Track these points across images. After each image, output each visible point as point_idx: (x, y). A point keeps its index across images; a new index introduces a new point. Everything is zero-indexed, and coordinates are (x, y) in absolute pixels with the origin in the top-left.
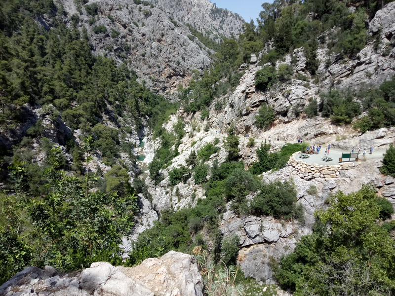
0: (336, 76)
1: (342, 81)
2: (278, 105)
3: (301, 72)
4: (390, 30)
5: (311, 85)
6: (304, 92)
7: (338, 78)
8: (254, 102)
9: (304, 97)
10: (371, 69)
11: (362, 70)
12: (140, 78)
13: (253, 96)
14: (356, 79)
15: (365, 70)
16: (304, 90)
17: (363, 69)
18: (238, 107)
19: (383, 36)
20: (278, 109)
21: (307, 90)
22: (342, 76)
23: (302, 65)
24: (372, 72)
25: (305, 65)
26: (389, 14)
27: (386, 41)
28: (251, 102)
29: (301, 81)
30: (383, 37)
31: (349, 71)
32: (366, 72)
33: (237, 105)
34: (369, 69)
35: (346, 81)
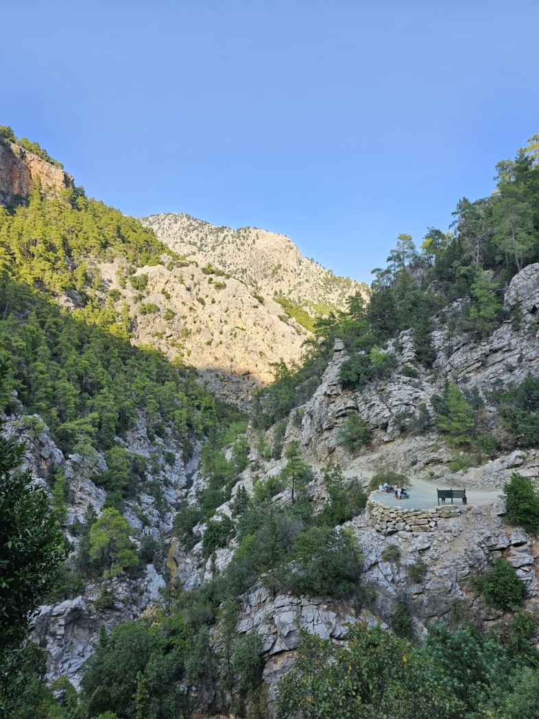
0: (461, 370)
1: (470, 377)
2: (374, 414)
3: (409, 365)
4: (533, 303)
5: (425, 384)
6: (411, 395)
7: (463, 373)
8: (339, 409)
9: (411, 402)
10: (512, 360)
11: (499, 362)
12: (202, 376)
13: (338, 400)
14: (491, 376)
15: (504, 362)
16: (411, 392)
17: (500, 359)
18: (318, 418)
19: (525, 311)
20: (373, 421)
21: (417, 392)
22: (468, 369)
23: (409, 354)
24: (514, 365)
25: (413, 355)
26: (530, 280)
27: (529, 317)
28: (335, 409)
29: (409, 378)
30: (524, 313)
31: (478, 362)
32: (504, 364)
33: (317, 415)
34: (509, 360)
35: (476, 379)
